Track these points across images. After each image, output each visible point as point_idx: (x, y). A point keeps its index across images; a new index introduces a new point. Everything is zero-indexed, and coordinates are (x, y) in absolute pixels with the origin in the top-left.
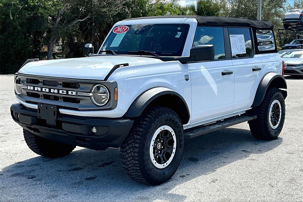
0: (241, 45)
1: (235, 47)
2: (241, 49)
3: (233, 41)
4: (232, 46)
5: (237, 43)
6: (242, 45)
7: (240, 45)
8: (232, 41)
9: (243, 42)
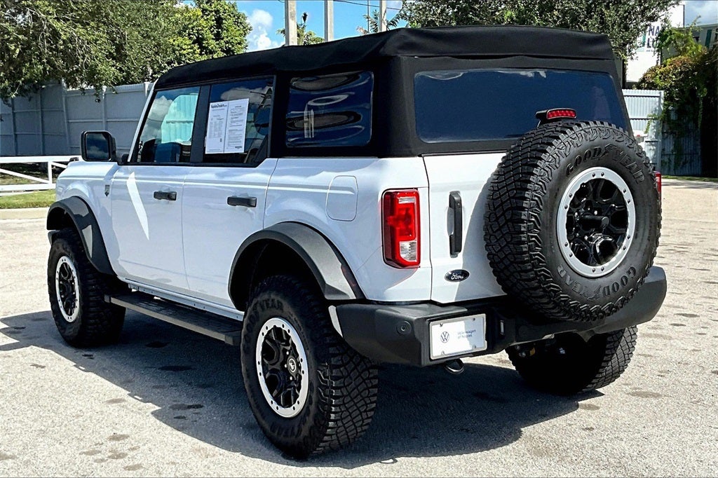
0: (234, 128)
1: (215, 135)
2: (229, 138)
3: (215, 119)
4: (211, 131)
5: (224, 125)
6: (237, 130)
7: (230, 128)
8: (212, 119)
9: (242, 120)
